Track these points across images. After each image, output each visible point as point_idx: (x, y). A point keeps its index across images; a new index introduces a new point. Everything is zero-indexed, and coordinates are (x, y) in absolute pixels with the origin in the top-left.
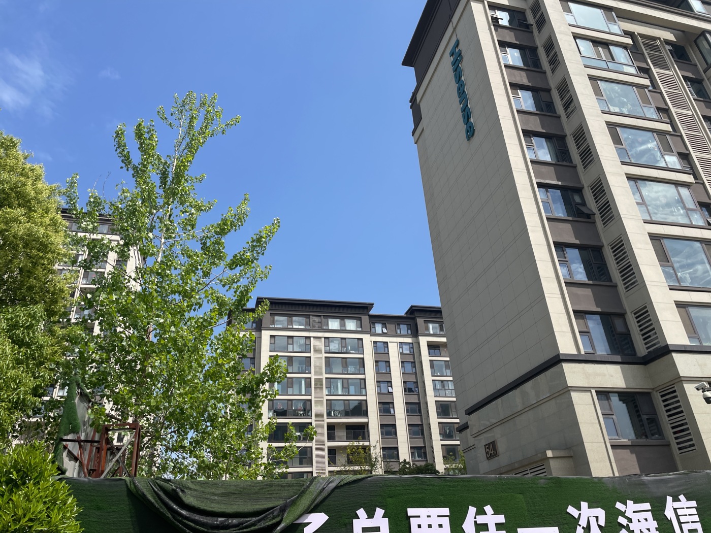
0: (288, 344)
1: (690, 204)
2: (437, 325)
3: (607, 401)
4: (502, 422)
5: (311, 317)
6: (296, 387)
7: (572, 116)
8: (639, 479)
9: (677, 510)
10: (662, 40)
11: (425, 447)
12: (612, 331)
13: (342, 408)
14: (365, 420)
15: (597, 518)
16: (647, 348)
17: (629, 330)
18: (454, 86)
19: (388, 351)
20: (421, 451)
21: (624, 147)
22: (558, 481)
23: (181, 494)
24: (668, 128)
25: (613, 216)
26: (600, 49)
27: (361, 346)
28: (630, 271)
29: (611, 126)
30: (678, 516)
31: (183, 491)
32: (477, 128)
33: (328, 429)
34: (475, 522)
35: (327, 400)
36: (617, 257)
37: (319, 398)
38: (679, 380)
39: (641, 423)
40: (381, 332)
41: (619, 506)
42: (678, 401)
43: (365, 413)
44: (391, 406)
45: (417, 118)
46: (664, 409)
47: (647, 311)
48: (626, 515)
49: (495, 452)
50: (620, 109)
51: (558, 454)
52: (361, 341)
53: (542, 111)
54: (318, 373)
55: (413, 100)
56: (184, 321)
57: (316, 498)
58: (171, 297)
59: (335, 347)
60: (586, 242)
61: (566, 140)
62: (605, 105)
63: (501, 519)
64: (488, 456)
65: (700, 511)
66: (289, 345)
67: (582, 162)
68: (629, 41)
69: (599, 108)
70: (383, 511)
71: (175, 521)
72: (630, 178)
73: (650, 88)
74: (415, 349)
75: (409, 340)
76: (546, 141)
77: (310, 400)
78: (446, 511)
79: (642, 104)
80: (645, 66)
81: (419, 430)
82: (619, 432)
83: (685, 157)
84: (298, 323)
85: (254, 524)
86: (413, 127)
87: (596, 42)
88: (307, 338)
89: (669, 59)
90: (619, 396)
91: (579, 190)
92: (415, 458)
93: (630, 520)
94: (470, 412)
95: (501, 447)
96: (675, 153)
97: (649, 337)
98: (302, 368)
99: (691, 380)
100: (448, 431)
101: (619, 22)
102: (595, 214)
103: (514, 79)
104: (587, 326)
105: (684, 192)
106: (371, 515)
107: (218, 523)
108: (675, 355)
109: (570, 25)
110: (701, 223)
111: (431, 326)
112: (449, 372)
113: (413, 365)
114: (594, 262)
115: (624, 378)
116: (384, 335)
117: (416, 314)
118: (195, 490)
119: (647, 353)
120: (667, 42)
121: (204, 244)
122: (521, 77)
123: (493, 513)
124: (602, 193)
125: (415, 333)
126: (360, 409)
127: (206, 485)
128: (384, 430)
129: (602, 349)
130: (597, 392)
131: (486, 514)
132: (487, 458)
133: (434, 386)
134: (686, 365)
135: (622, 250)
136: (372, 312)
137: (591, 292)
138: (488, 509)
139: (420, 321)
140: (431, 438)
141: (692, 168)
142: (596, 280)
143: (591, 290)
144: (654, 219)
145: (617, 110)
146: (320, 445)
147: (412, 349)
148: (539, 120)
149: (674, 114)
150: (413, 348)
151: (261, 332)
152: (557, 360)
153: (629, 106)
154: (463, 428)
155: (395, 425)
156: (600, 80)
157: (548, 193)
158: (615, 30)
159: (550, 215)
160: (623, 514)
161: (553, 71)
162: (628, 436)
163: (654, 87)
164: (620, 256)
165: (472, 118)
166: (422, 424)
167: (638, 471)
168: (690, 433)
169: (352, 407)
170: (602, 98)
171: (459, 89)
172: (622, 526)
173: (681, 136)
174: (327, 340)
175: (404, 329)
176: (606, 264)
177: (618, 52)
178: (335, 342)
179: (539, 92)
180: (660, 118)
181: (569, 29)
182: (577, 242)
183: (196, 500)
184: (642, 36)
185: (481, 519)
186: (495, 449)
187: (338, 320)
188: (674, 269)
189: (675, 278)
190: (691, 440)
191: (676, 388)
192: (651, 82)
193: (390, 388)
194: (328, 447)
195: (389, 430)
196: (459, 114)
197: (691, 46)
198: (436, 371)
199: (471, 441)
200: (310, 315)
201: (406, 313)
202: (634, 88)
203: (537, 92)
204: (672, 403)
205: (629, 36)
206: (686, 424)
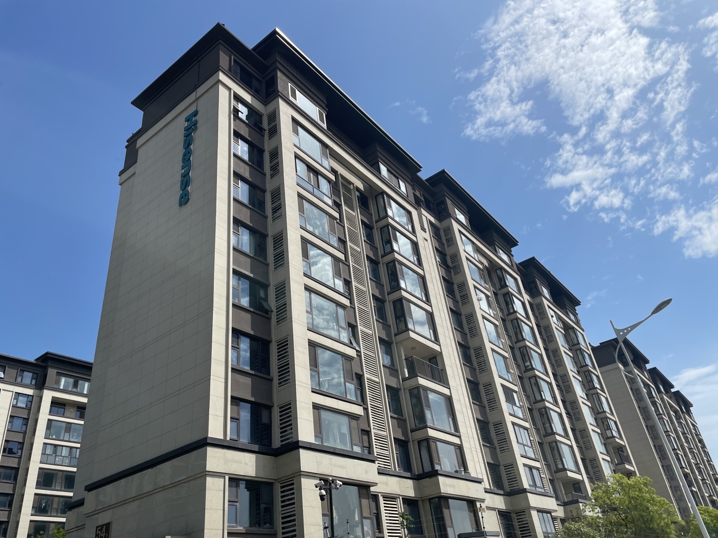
1: (343, 323)
2: (71, 380)
3: (235, 489)
7: (277, 221)
10: (355, 186)
11: (9, 522)
12: (258, 422)
16: (282, 441)
17: (271, 423)
18: (180, 150)
21: (308, 261)
24: (342, 256)
26: (311, 174)
28: (287, 370)
29: (304, 241)
32: (193, 198)
36: (280, 354)
38: (299, 474)
39: (258, 512)
42: (293, 494)
45: (131, 160)
46: (280, 500)
47: (290, 408)
49: (107, 536)
50: (314, 229)
53: (254, 206)
55: (132, 141)
60: (259, 335)
61: (267, 239)
62: (304, 222)
67: (275, 263)
68: (333, 178)
69: (299, 223)
72: (308, 289)
73: (338, 221)
74: (33, 405)
75: (30, 392)
76: (249, 234)
79: (330, 232)
80: (339, 201)
81: (6, 500)
82: (238, 520)
83: (347, 283)
86: (122, 167)
87: (310, 168)
89: (356, 203)
90: (246, 484)
91: (265, 287)
94: (90, 488)
95: (116, 531)
96: (342, 279)
97: (286, 431)
100: (44, 505)
101: (330, 159)
102: (272, 311)
103: (239, 170)
104: (239, 414)
105: (341, 311)
108: (301, 451)
109: (295, 145)
110: (346, 341)
111: (63, 380)
113: (25, 422)
114: (260, 354)
115: (256, 467)
117: (50, 363)
119: (280, 446)
120: (358, 189)
122: (245, 170)
124: (283, 295)
125: (41, 385)
129: (245, 440)
130: (230, 478)
133: (44, 449)
134: (307, 461)
135: (286, 349)
137: (250, 381)
139: (52, 372)
140: (20, 511)
141: (350, 294)
142: (257, 370)
143: (252, 380)
144: (315, 328)
145: (311, 229)
147: (29, 403)
148: (249, 214)
149: (349, 247)
150: (31, 402)
152: (204, 443)
153: (321, 230)
154: (76, 504)
156: (305, 200)
157: (240, 282)
158: (325, 165)
159: (236, 302)
161: (272, 176)
162: (244, 524)
163: (340, 221)
164: (282, 354)
166: (14, 494)
168: (295, 524)
170: (302, 215)
171: (185, 155)
173: (349, 266)
175: (28, 377)
176: (269, 358)
177: (324, 183)
179: (255, 189)
180: (339, 247)
181: (293, 149)
182: (252, 333)
184: (343, 177)
186: (108, 531)
188: (318, 374)
189: (317, 382)
190: (295, 531)
191: (294, 481)
192: (340, 216)
197: (372, 199)
201: (37, 360)
202: (328, 216)
204: (288, 495)
205: (334, 174)
206: (294, 515)
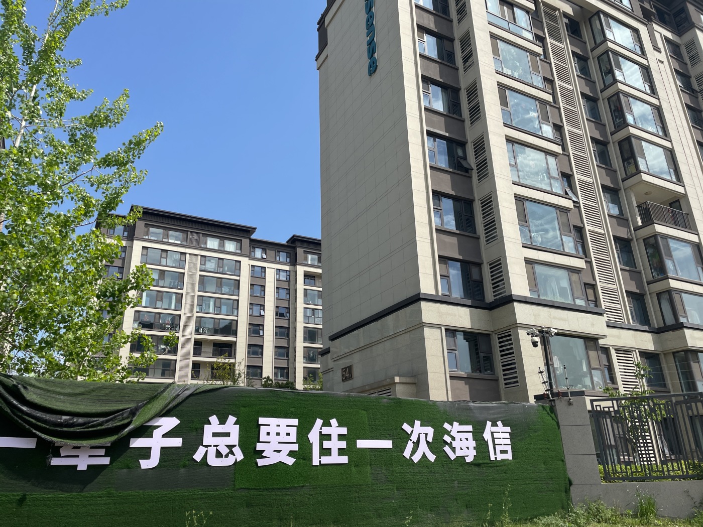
0: (161, 257)
1: (555, 173)
2: (316, 257)
3: (453, 338)
4: (361, 349)
5: (189, 233)
6: (165, 302)
7: (469, 71)
8: (466, 404)
9: (494, 434)
10: (562, 12)
11: (288, 368)
12: (468, 278)
13: (211, 326)
14: (234, 339)
15: (426, 435)
16: (495, 296)
17: (482, 279)
18: (364, 16)
19: (265, 276)
20: (284, 371)
21: (509, 109)
22: (399, 402)
23: (22, 390)
24: (549, 98)
25: (488, 173)
26: (505, 8)
27: (239, 268)
28: (493, 226)
29: (502, 87)
30: (493, 439)
31: (25, 388)
32: (381, 64)
33: (195, 345)
34: (320, 432)
35: (197, 317)
36: (484, 211)
37: (189, 314)
38: (515, 326)
39: (478, 360)
40: (260, 257)
41: (447, 426)
42: (511, 344)
43: (234, 332)
44: (261, 328)
45: (323, 43)
46: (499, 349)
47: (500, 264)
48: (451, 434)
49: (350, 376)
50: (512, 72)
51: (404, 380)
52: (239, 264)
53: (443, 60)
54: (191, 290)
55: (321, 22)
56: (43, 216)
57: (169, 403)
58: (27, 189)
59: (211, 266)
60: (461, 195)
61: (460, 93)
62: (500, 65)
63: (344, 431)
64: (344, 379)
65: (512, 436)
66: (162, 259)
67: (470, 117)
68: (532, 6)
69: (494, 68)
70: (235, 419)
71: (13, 416)
72: (510, 140)
73: (542, 57)
74: (291, 278)
75: (287, 268)
76: (442, 92)
77: (180, 316)
78: (295, 422)
79: (532, 71)
80: (542, 34)
81: (284, 352)
82: (459, 365)
83: (558, 128)
84: (174, 237)
85: (101, 424)
86: (317, 52)
87: (503, 1)
88: (182, 253)
89: (564, 32)
90: (464, 335)
91: (463, 145)
92: (277, 377)
93: (453, 439)
94: (333, 338)
95: (356, 372)
96: (551, 124)
97: (498, 286)
98: (174, 283)
99: (525, 326)
100: (312, 355)
102: (472, 169)
103: (422, 22)
104: (448, 271)
105: (552, 160)
106: (222, 421)
107: (62, 421)
108: (515, 304)
110: (560, 192)
111: (310, 256)
112: (320, 302)
113: (288, 292)
114: (464, 214)
115: (471, 319)
116: (263, 259)
117: (297, 244)
118: (38, 388)
119: (493, 300)
120: (565, 15)
121: (73, 135)
122: (429, 21)
123: (337, 425)
124: (482, 150)
125: (294, 262)
126: (230, 329)
127: (52, 384)
128: (251, 350)
129: (457, 293)
130: (446, 329)
131: (331, 426)
132: (343, 380)
133: (305, 313)
134: (523, 314)
135: (490, 206)
136: (253, 237)
137: (457, 240)
138: (334, 422)
139: (300, 251)
140: (295, 360)
141: (562, 140)
142: (463, 230)
143: (457, 239)
144: (522, 181)
145: (509, 72)
146: (184, 359)
147: (288, 277)
148: (438, 69)
149: (558, 87)
150: (290, 276)
151: (133, 241)
152: (417, 298)
153: (521, 71)
154: (325, 352)
155: (263, 346)
156: (500, 39)
157: (435, 143)
159: (434, 164)
160: (448, 433)
161: (459, 21)
162: (465, 369)
163: (545, 57)
164: (487, 212)
165: (376, 54)
166: (289, 347)
167: (468, 399)
168: (516, 372)
169: (222, 326)
170: (497, 57)
171: (368, 21)
172: (446, 443)
173: (559, 109)
174: (203, 258)
175: (283, 256)
176: (474, 217)
177: (520, 15)
178: (212, 261)
179: (443, 39)
180: (545, 88)
182: (453, 193)
183: (40, 397)
184: (544, 3)
185: (326, 430)
186: (350, 372)
187: (218, 240)
188: (529, 230)
189: (529, 237)
190: (516, 377)
191: (511, 333)
192: (544, 51)
193: (262, 311)
194: (193, 361)
195: (256, 350)
196: (365, 47)
197: (585, 22)
198: (308, 299)
199: (331, 364)
200: (188, 231)
201: (287, 242)
202: (528, 54)
203: (441, 39)
204: (506, 345)
206: (515, 363)
